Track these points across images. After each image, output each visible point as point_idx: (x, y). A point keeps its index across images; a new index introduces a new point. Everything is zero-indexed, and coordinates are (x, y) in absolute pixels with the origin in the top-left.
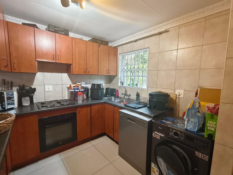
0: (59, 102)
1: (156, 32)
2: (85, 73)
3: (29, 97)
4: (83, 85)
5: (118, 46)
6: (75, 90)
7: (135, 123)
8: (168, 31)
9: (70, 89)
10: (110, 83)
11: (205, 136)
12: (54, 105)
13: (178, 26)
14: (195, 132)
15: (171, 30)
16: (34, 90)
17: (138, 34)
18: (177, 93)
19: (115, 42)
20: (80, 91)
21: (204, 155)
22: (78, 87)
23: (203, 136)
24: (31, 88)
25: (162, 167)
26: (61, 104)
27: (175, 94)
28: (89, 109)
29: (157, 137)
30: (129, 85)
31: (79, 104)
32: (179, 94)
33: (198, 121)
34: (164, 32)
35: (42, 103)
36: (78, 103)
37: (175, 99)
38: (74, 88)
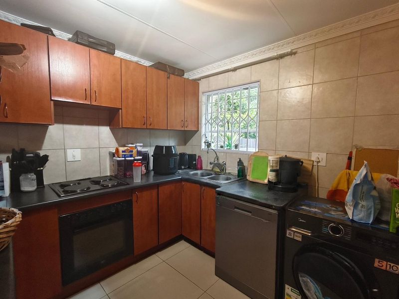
0: (96, 181)
1: (274, 54)
2: (145, 127)
3: (35, 174)
4: (139, 149)
5: (200, 79)
6: (127, 159)
7: (251, 214)
8: (295, 53)
9: (116, 155)
10: (185, 145)
11: (391, 231)
12: (88, 188)
13: (314, 45)
14: (369, 224)
15: (299, 51)
16: (45, 158)
17: (233, 60)
18: (314, 158)
19: (195, 72)
20: (135, 160)
21: (392, 265)
22: (132, 151)
23: (387, 231)
24: (37, 155)
25: (311, 293)
26: (103, 186)
27: (310, 160)
28: (154, 192)
29: (296, 238)
30: (222, 147)
31: (137, 185)
32: (318, 161)
33: (373, 204)
34: (288, 55)
35: (63, 185)
36: (135, 181)
37: (311, 169)
38: (124, 153)
